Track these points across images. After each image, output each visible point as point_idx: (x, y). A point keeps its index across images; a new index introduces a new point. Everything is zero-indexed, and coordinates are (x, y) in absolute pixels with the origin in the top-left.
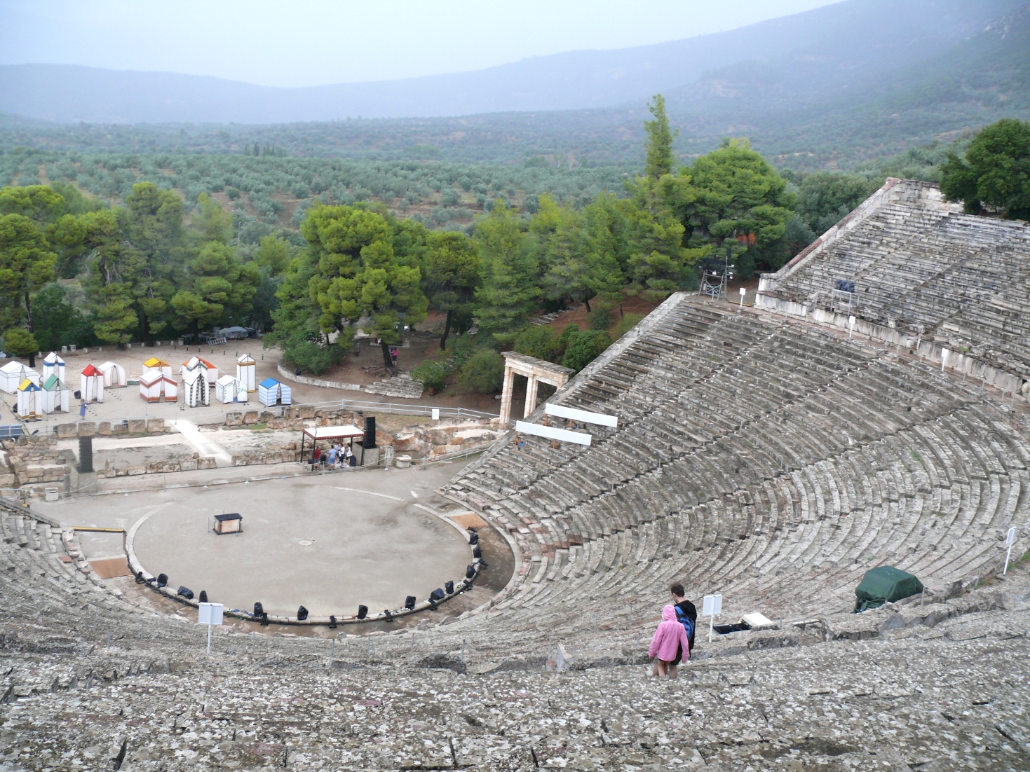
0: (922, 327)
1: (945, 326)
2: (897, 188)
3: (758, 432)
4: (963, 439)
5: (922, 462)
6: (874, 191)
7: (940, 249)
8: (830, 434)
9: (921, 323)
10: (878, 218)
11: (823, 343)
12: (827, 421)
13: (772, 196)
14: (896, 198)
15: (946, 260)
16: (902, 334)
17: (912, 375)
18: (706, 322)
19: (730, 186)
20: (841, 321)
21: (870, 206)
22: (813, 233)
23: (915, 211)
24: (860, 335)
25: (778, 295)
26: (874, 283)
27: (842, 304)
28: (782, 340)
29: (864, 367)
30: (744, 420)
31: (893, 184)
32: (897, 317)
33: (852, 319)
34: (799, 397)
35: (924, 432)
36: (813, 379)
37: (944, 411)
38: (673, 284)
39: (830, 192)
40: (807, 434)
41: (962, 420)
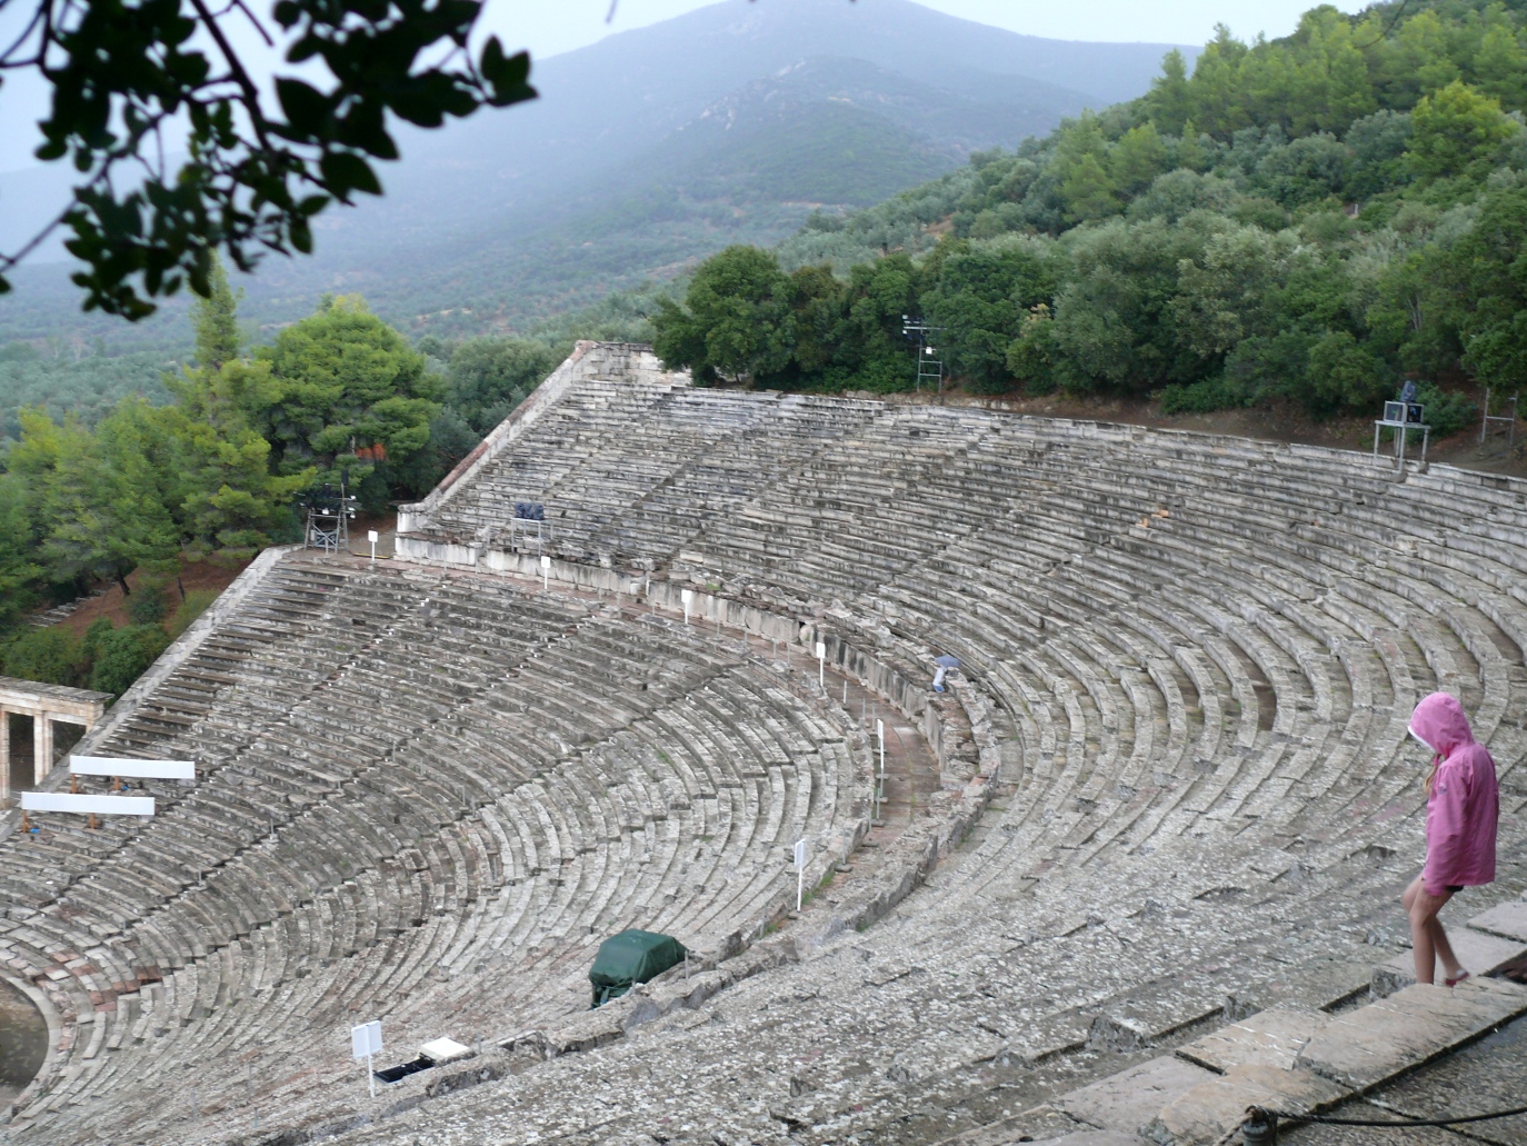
0: (650, 561)
1: (683, 556)
2: (593, 357)
3: (422, 754)
4: (726, 721)
5: (672, 764)
6: (560, 363)
7: (664, 442)
8: (533, 741)
9: (648, 556)
10: (568, 403)
11: (505, 602)
12: (526, 723)
13: (405, 382)
14: (592, 370)
15: (674, 458)
16: (622, 575)
17: (643, 635)
18: (321, 591)
19: (336, 373)
20: (529, 566)
21: (554, 386)
22: (475, 435)
23: (623, 388)
24: (560, 584)
25: (430, 536)
26: (574, 502)
27: (529, 539)
28: (443, 605)
29: (574, 633)
30: (398, 739)
31: (587, 351)
32: (612, 550)
33: (546, 561)
34: (480, 690)
35: (670, 718)
36: (495, 661)
37: (694, 682)
38: (261, 536)
39: (495, 368)
40: (498, 746)
41: (721, 692)
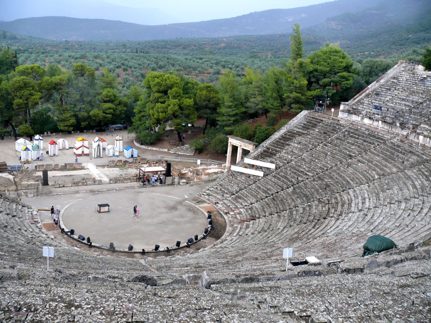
0: (412, 126)
1: (422, 126)
2: (404, 65)
3: (336, 172)
4: (426, 176)
5: (407, 187)
6: (394, 66)
7: (422, 92)
8: (368, 173)
9: (411, 124)
10: (394, 78)
11: (367, 133)
12: (367, 167)
13: (347, 68)
14: (403, 69)
15: (424, 97)
16: (402, 129)
17: (406, 147)
18: (317, 123)
19: (328, 64)
20: (375, 123)
21: (391, 73)
22: (367, 85)
23: (411, 75)
24: (384, 129)
25: (349, 112)
26: (391, 106)
27: (377, 116)
28: (349, 131)
29: (385, 143)
30: (330, 166)
31: (402, 63)
32: (401, 121)
33: (380, 122)
34: (355, 156)
35: (409, 173)
36: (361, 149)
37: (419, 163)
38: (303, 107)
39: (375, 67)
40: (357, 173)
41: (427, 167)
